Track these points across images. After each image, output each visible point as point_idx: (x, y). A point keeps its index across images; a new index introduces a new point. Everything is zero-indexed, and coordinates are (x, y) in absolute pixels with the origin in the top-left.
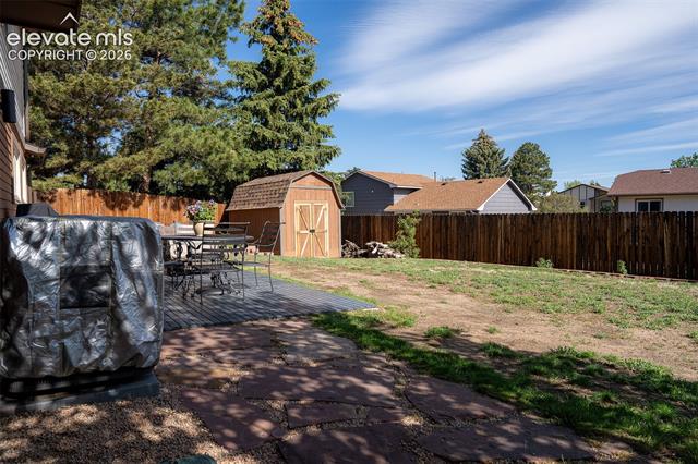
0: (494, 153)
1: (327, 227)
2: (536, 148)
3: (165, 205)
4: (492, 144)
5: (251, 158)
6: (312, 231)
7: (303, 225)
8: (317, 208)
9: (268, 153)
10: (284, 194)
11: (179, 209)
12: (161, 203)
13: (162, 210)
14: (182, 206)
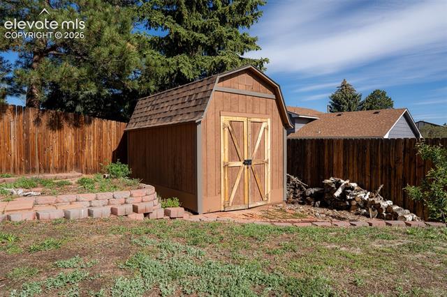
0: (354, 97)
1: (268, 156)
2: (384, 94)
3: (38, 121)
4: (351, 90)
5: (159, 63)
6: (248, 163)
7: (234, 153)
8: (255, 126)
9: (182, 58)
10: (204, 100)
11: (60, 127)
12: (32, 119)
13: (32, 127)
14: (65, 125)
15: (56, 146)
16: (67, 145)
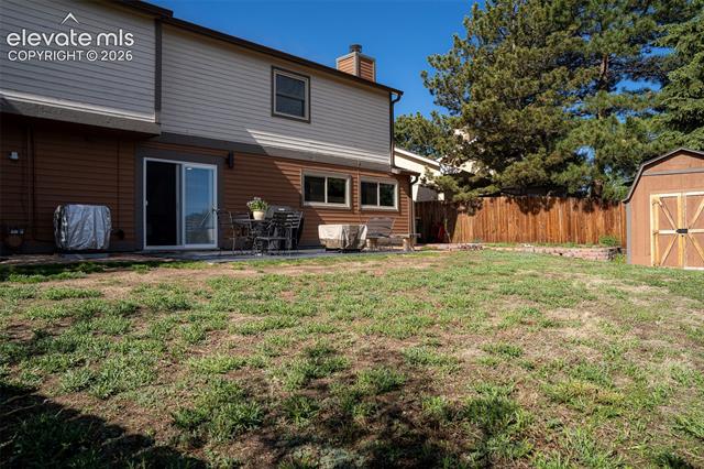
3: (576, 207)
6: (682, 231)
7: (666, 223)
8: (693, 199)
11: (592, 210)
12: (572, 206)
13: (573, 213)
14: (596, 208)
15: (590, 226)
16: (598, 224)
